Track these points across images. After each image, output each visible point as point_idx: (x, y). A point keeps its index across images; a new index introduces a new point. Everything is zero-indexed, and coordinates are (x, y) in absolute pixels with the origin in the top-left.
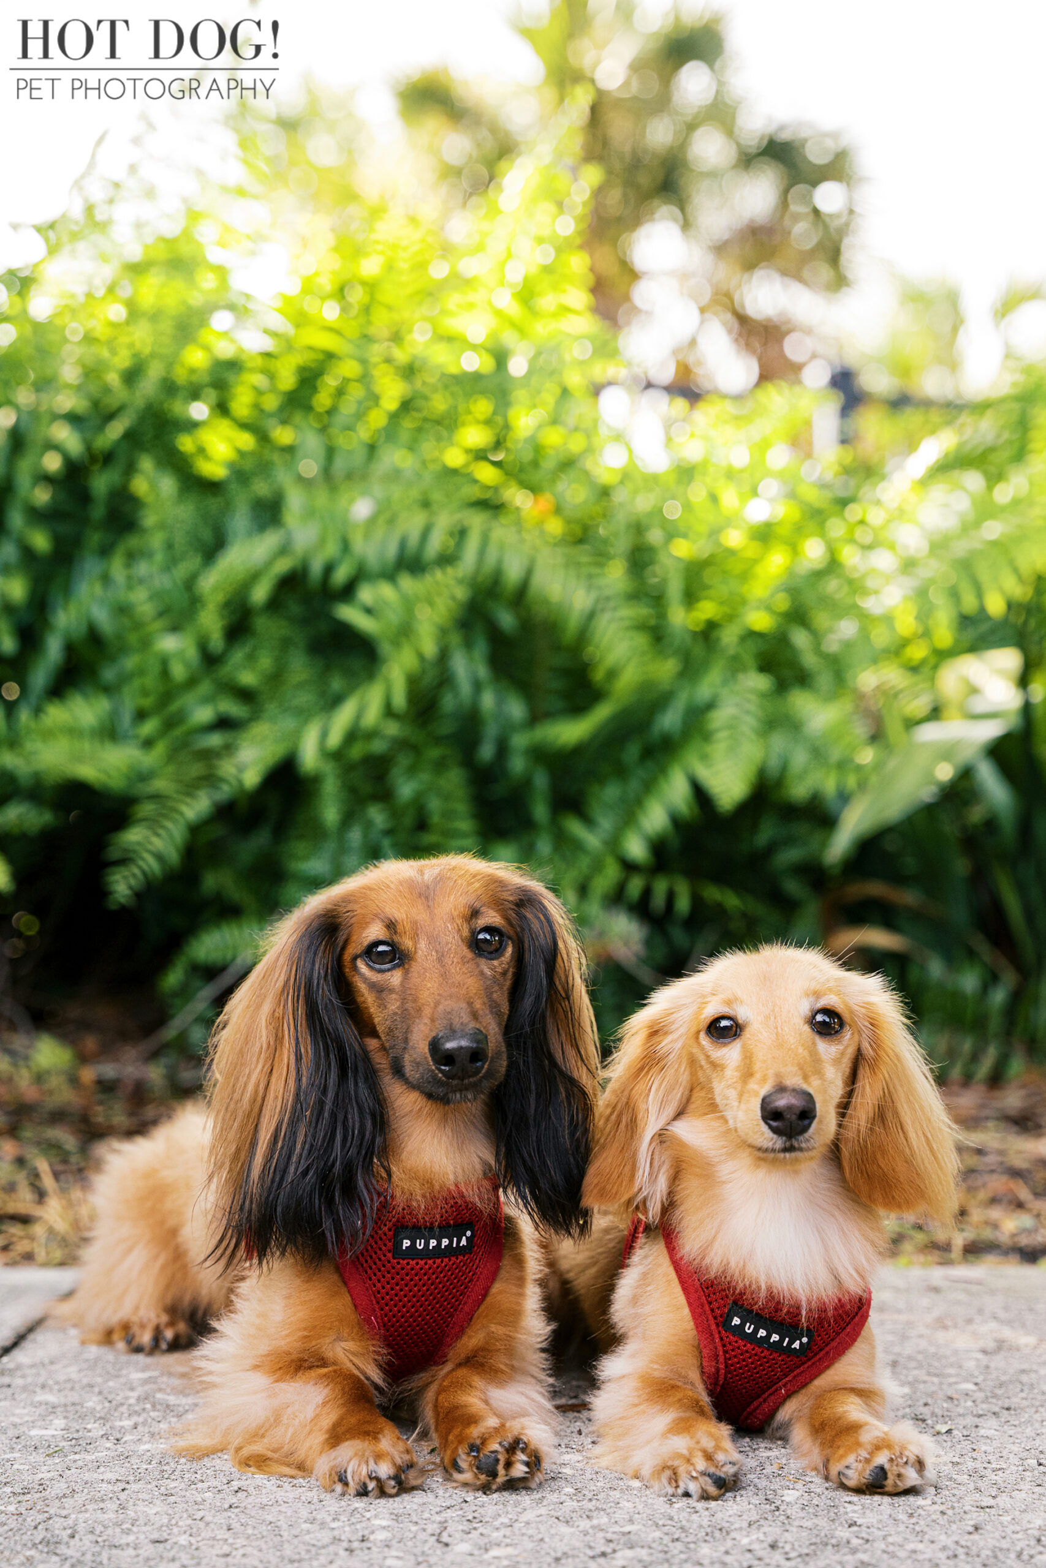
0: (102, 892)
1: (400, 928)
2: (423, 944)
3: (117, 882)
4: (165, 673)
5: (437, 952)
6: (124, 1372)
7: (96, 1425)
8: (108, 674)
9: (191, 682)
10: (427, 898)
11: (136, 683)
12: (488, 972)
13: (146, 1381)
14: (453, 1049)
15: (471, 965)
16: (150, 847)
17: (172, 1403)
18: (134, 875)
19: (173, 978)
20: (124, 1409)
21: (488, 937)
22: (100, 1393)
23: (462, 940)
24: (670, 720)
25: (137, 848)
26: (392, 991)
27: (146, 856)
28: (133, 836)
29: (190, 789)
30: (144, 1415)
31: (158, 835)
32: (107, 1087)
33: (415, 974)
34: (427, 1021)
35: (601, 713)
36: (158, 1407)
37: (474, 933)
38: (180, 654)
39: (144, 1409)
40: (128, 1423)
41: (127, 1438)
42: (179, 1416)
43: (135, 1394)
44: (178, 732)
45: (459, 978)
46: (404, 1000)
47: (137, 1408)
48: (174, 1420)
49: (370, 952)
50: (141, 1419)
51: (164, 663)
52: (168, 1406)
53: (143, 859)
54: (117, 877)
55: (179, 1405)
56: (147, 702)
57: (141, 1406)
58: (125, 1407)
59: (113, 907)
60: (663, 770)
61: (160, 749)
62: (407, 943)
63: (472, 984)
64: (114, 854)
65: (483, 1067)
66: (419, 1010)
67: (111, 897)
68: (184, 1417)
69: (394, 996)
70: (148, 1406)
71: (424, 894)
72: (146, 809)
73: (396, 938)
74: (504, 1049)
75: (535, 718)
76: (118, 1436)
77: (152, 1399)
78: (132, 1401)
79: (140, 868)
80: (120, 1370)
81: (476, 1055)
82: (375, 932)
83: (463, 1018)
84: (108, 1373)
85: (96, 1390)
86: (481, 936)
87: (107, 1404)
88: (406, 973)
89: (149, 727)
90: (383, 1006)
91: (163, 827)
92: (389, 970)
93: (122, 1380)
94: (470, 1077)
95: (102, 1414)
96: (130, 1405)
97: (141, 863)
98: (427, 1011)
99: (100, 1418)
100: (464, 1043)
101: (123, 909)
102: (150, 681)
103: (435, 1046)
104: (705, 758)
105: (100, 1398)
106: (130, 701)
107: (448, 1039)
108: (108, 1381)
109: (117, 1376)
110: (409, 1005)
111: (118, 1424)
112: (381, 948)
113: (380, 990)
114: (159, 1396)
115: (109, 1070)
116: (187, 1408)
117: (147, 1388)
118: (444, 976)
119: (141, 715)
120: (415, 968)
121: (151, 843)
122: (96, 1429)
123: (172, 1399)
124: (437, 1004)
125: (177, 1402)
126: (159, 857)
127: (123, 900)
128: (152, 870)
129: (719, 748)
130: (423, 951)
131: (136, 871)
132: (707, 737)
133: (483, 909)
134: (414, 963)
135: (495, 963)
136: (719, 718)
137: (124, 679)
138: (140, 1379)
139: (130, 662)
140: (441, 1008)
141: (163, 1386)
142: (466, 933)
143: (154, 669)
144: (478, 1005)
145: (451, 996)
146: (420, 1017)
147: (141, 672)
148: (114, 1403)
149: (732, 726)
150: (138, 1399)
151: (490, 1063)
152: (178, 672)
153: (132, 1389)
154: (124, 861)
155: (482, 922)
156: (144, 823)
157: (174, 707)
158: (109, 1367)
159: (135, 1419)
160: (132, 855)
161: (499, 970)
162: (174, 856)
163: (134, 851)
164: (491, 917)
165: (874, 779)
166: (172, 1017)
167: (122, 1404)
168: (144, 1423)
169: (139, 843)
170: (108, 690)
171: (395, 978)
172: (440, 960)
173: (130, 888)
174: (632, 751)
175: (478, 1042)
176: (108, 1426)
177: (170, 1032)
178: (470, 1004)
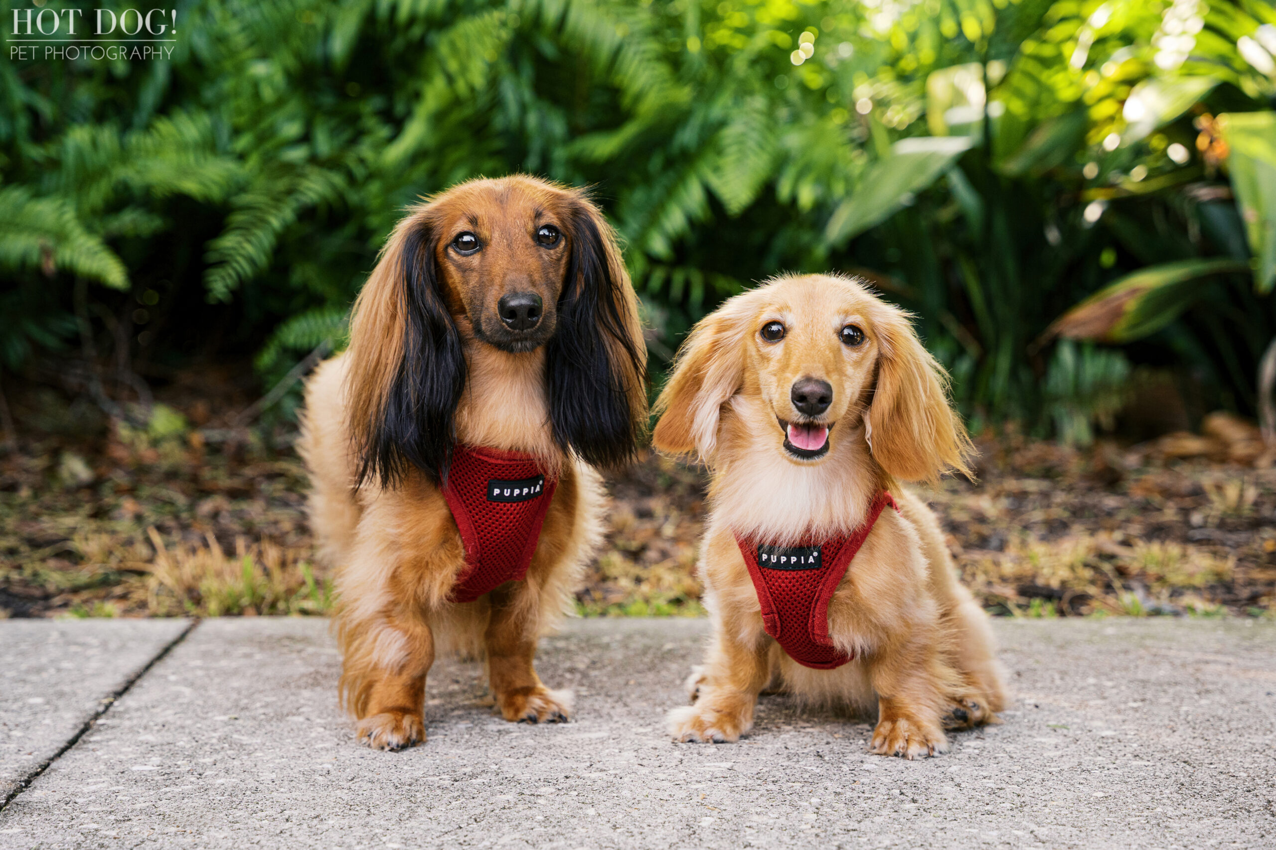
0: (204, 290)
1: (480, 221)
2: (496, 235)
3: (216, 281)
4: (257, 95)
5: (507, 240)
6: (210, 715)
7: (185, 762)
8: (209, 94)
9: (280, 103)
10: (501, 202)
11: (233, 104)
12: (546, 258)
13: (226, 724)
14: (517, 306)
15: (533, 250)
16: (242, 252)
17: (245, 743)
18: (230, 275)
19: (267, 358)
20: (207, 748)
21: (547, 233)
22: (190, 733)
23: (528, 233)
24: (687, 136)
25: (232, 252)
26: (473, 270)
27: (239, 259)
28: (228, 242)
29: (278, 199)
30: (222, 753)
31: (249, 241)
32: (213, 448)
33: (491, 255)
34: (497, 288)
35: (630, 131)
36: (234, 746)
37: (537, 229)
38: (269, 79)
39: (223, 748)
40: (208, 760)
41: (208, 773)
42: (249, 754)
43: (216, 735)
44: (268, 145)
45: (522, 258)
46: (481, 275)
47: (217, 747)
48: (245, 757)
49: (457, 241)
50: (219, 757)
51: (256, 85)
52: (242, 745)
53: (237, 262)
54: (215, 277)
55: (250, 745)
56: (242, 120)
57: (222, 745)
58: (208, 746)
59: (212, 302)
60: (681, 179)
61: (253, 161)
62: (485, 233)
63: (532, 263)
64: (212, 257)
65: (538, 321)
66: (492, 281)
67: (211, 295)
68: (253, 755)
69: (475, 274)
70: (226, 745)
71: (501, 200)
72: (239, 218)
73: (478, 230)
74: (554, 311)
75: (574, 132)
76: (201, 771)
77: (229, 739)
78: (214, 741)
79: (234, 269)
80: (207, 713)
81: (533, 311)
82: (462, 225)
83: (524, 285)
84: (197, 716)
85: (187, 731)
86: (541, 233)
87: (194, 744)
88: (484, 255)
89: (243, 142)
90: (466, 282)
91: (254, 235)
92: (471, 254)
93: (208, 722)
94: (527, 328)
95: (190, 752)
96: (212, 745)
97: (235, 265)
98: (498, 281)
99: (189, 756)
100: (524, 302)
101: (221, 303)
102: (243, 102)
103: (502, 304)
104: (717, 169)
105: (190, 738)
106: (227, 121)
107: (512, 299)
108: (197, 722)
109: (205, 719)
110: (485, 279)
111: (202, 760)
112: (466, 238)
113: (464, 270)
114: (235, 736)
115: (215, 435)
116: (256, 747)
117: (226, 729)
118: (512, 256)
119: (236, 132)
120: (490, 251)
121: (243, 248)
122: (184, 765)
123: (245, 739)
124: (505, 275)
125: (249, 742)
126: (251, 261)
127: (220, 296)
128: (245, 272)
129: (728, 161)
130: (496, 240)
131: (231, 271)
132: (720, 152)
133: (545, 212)
134: (489, 248)
135: (552, 252)
136: (730, 134)
137: (222, 99)
138: (222, 721)
139: (227, 85)
140: (508, 277)
141: (240, 728)
142: (530, 227)
143: (247, 90)
144: (536, 277)
145: (515, 270)
146: (492, 285)
147: (236, 94)
148: (200, 742)
149: (741, 141)
150: (219, 739)
151: (544, 319)
152: (268, 94)
153: (215, 730)
154: (221, 263)
155: (543, 221)
156: (238, 232)
157: (264, 125)
158: (199, 710)
159: (216, 757)
160: (228, 258)
161: (554, 257)
162: (263, 260)
163: (230, 255)
164: (550, 218)
165: (859, 187)
166: (268, 391)
167: (206, 744)
168: (222, 760)
169: (234, 249)
170: (208, 108)
171: (475, 260)
172: (509, 245)
173: (227, 286)
174: (656, 163)
175: (535, 301)
176: (193, 763)
177: (266, 403)
178: (530, 276)
